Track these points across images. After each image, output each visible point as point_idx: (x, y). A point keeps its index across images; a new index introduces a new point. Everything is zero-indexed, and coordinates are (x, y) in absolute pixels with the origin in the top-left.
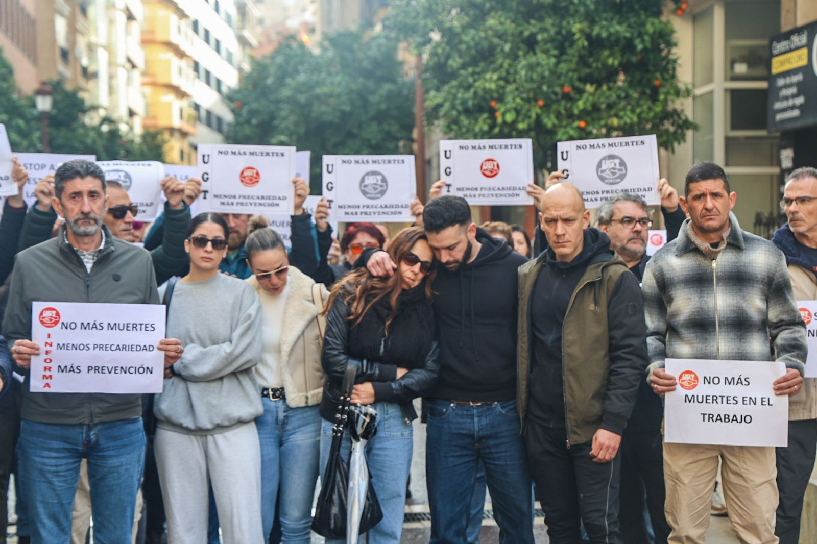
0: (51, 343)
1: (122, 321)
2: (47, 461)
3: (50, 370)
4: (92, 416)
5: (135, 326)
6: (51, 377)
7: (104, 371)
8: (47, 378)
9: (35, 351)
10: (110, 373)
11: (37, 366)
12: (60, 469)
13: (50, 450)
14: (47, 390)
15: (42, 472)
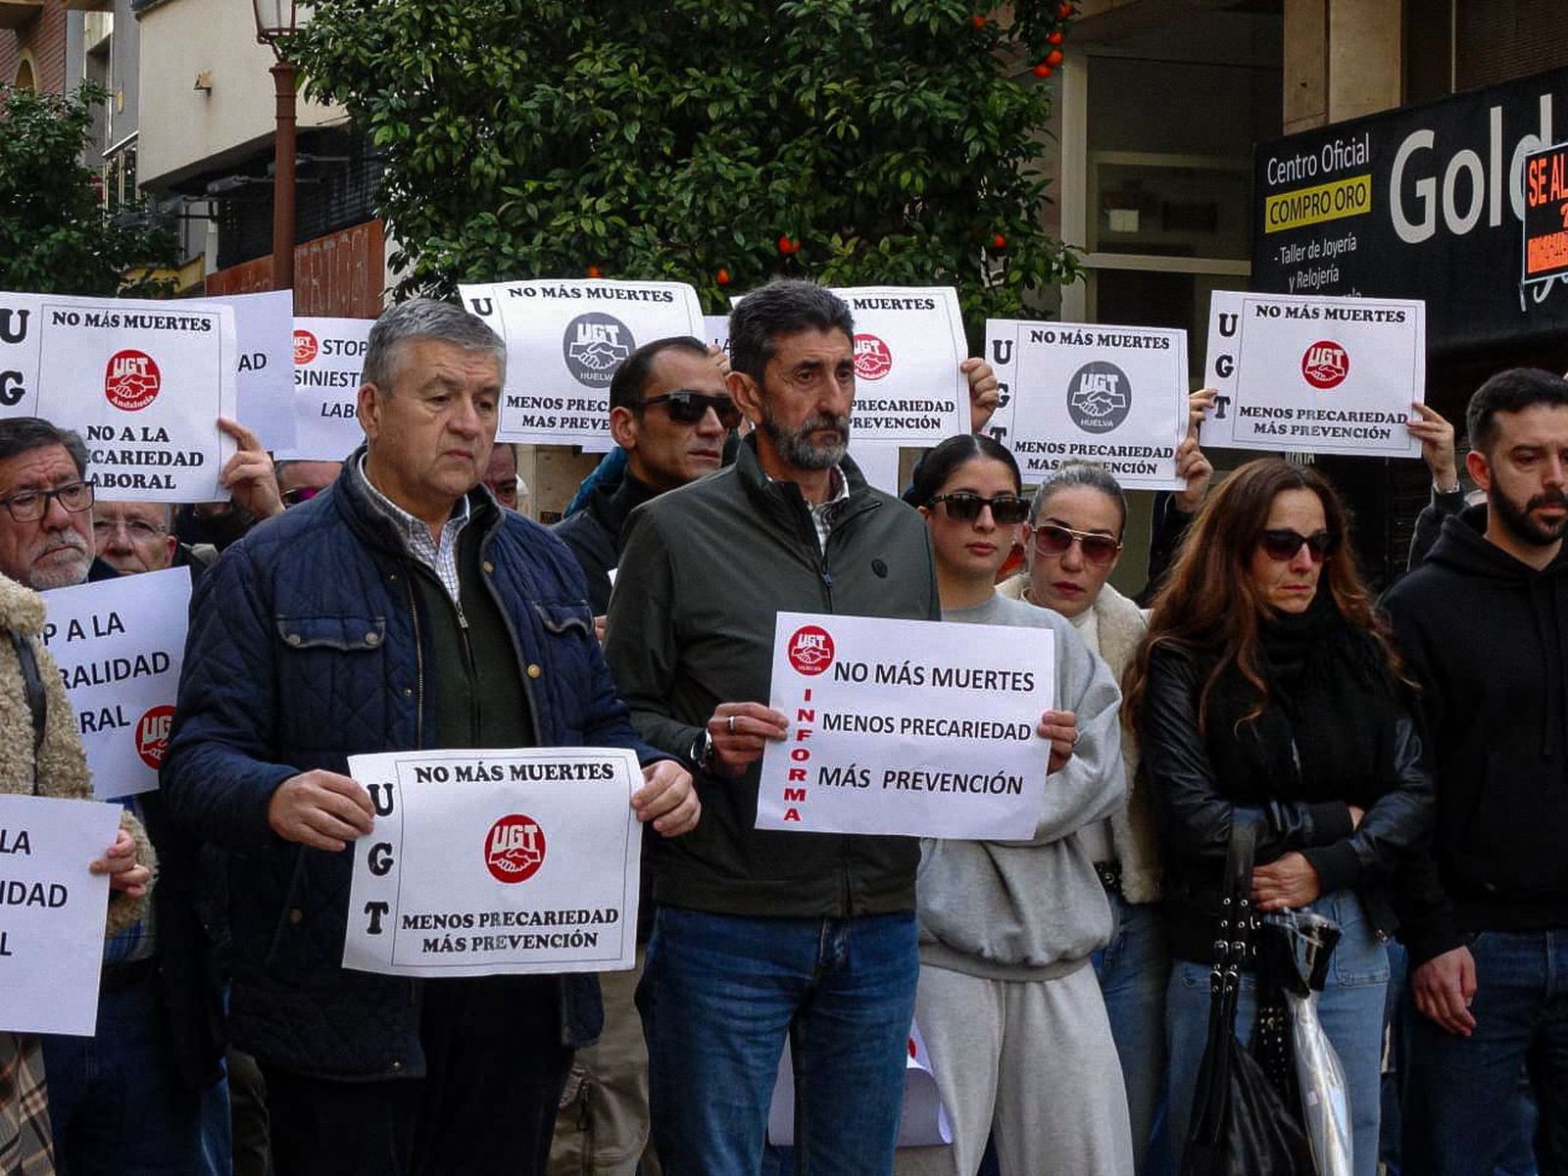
0: (812, 712)
1: (964, 664)
2: (735, 1006)
3: (801, 778)
4: (849, 899)
5: (990, 680)
6: (802, 793)
7: (918, 784)
8: (794, 798)
9: (776, 731)
10: (931, 788)
11: (776, 764)
12: (763, 1025)
13: (743, 979)
14: (792, 826)
15: (722, 1033)
